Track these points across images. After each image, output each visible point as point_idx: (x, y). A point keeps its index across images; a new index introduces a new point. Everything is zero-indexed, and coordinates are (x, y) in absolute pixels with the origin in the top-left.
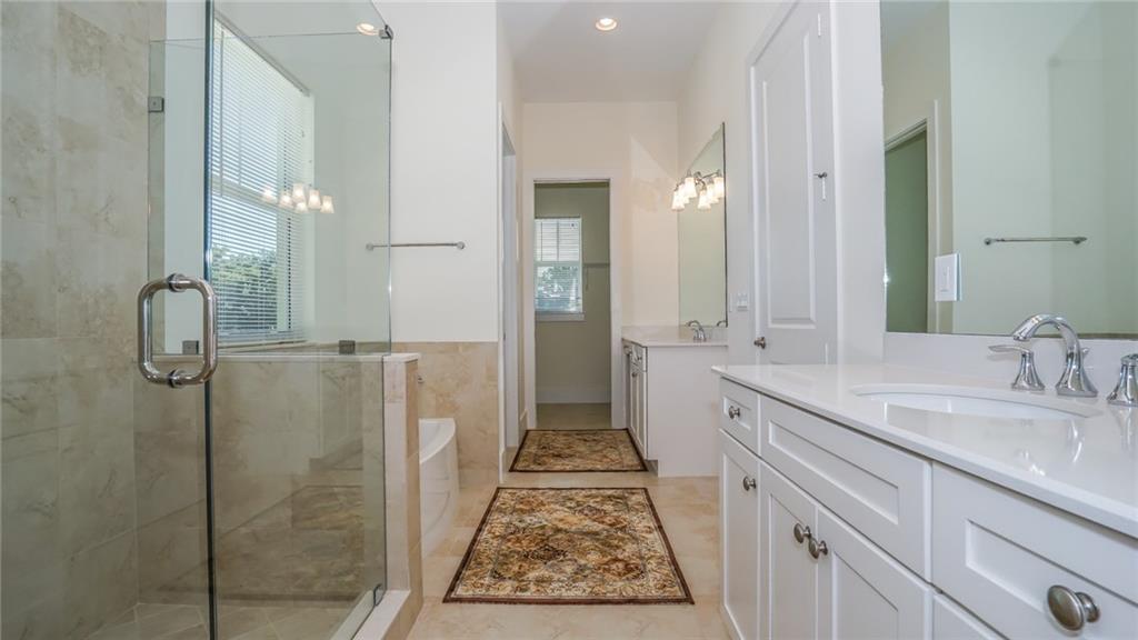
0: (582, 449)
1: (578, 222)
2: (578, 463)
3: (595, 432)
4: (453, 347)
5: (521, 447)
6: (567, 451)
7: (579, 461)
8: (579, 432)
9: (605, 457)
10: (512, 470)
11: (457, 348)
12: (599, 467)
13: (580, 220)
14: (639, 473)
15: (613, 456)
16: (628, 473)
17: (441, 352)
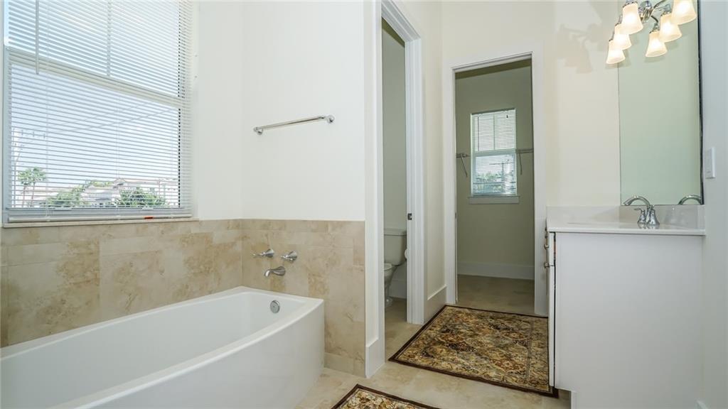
0: (486, 340)
1: (512, 113)
2: (470, 362)
3: (513, 317)
4: (322, 226)
5: (424, 328)
6: (469, 341)
7: (474, 358)
8: (496, 315)
9: (509, 358)
10: (393, 359)
11: (327, 226)
12: (493, 374)
13: (514, 111)
14: (544, 399)
15: (519, 359)
16: (528, 395)
17: (313, 231)
